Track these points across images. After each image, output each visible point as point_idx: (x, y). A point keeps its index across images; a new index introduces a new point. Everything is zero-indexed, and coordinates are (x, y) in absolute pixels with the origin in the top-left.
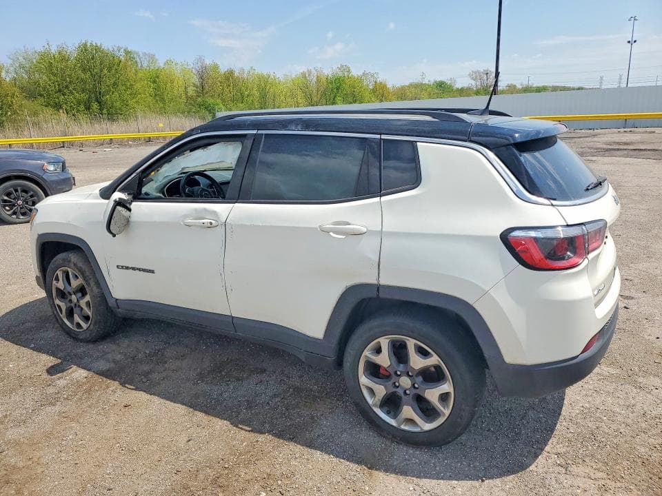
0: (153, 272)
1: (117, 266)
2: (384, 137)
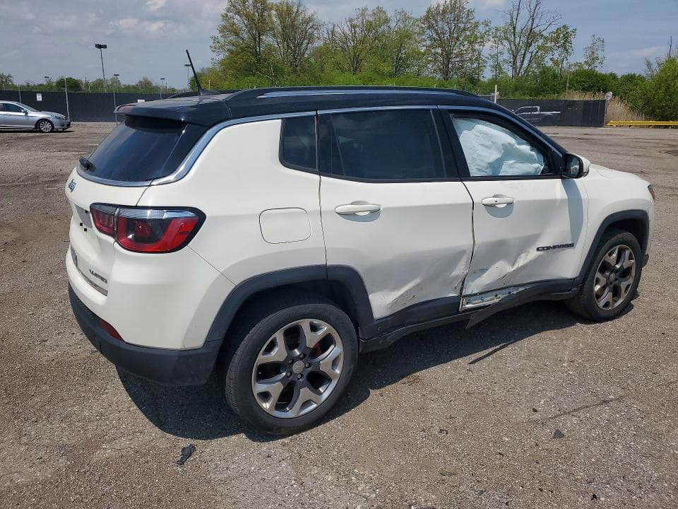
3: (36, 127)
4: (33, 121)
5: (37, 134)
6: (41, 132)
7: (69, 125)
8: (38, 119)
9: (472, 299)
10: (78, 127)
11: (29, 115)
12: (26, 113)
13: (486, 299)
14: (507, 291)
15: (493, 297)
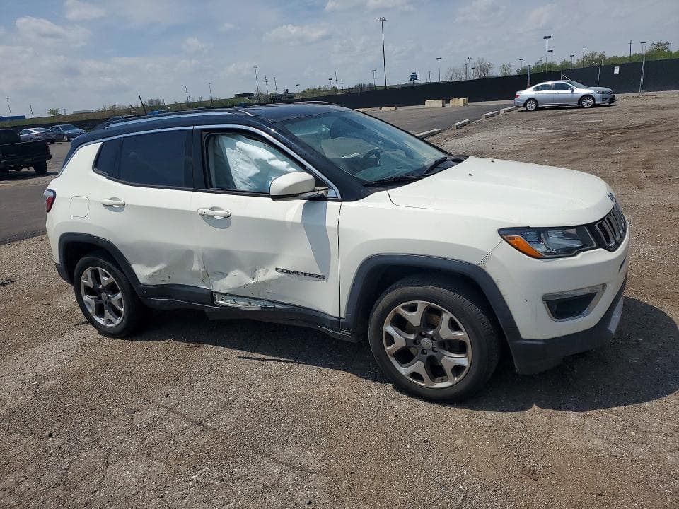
3: (579, 104)
4: (576, 98)
5: (579, 110)
6: (583, 107)
7: (613, 99)
8: (581, 95)
9: (225, 297)
10: (623, 99)
11: (575, 92)
12: (573, 90)
13: (238, 302)
14: (262, 304)
15: (247, 303)
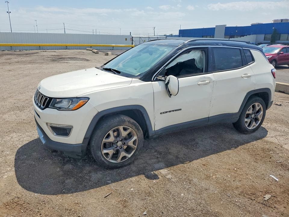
0: (180, 110)
1: (161, 113)
2: (243, 48)
